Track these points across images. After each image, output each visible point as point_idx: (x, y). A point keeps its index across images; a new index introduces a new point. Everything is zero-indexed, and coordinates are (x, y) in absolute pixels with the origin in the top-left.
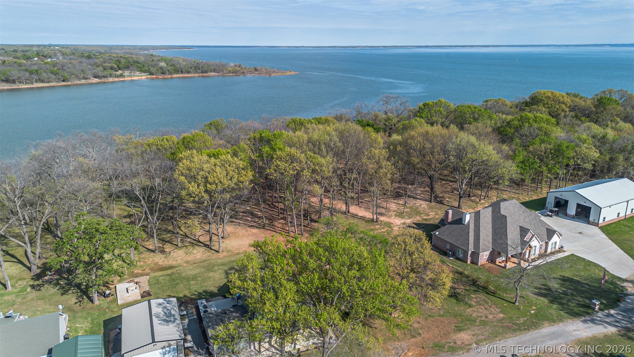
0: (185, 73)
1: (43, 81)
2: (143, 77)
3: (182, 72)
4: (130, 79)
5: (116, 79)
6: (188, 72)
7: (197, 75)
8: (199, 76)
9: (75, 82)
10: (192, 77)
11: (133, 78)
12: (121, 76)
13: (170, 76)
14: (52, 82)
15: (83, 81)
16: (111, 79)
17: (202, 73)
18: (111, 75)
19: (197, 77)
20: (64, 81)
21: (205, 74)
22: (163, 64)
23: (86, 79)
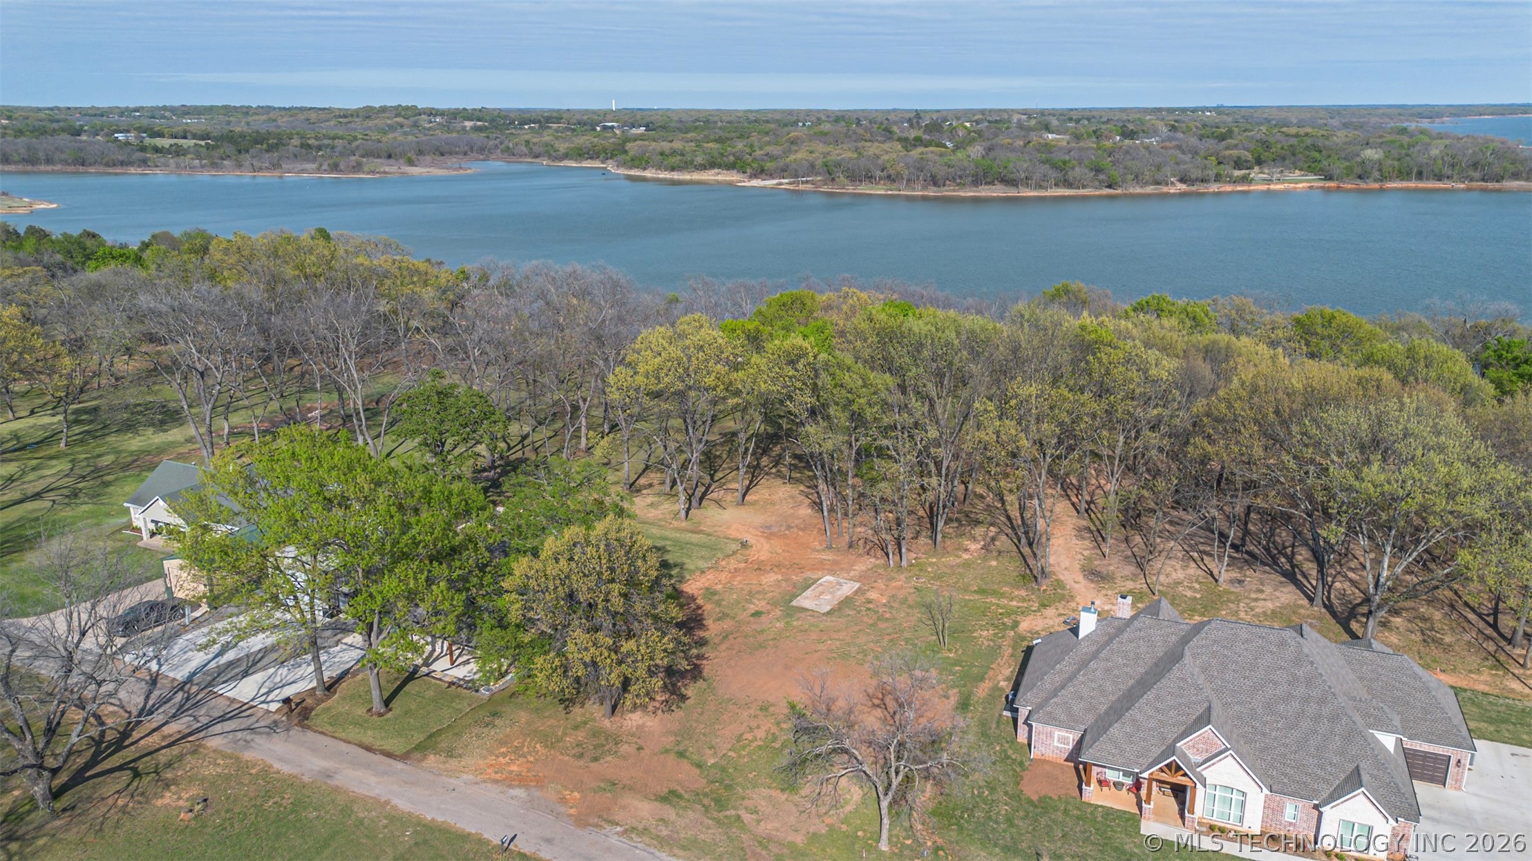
0: (1428, 179)
1: (1069, 185)
2: (1300, 185)
3: (1420, 176)
4: (1265, 187)
5: (1229, 188)
6: (1439, 178)
7: (1462, 186)
8: (1469, 190)
9: (1131, 190)
10: (1446, 190)
11: (1272, 187)
12: (1245, 180)
13: (1377, 186)
14: (1084, 187)
15: (1150, 189)
16: (1214, 187)
17: (1483, 180)
18: (1218, 178)
19: (1463, 190)
20: (1110, 186)
21: (1490, 185)
22: (1371, 154)
23: (1158, 183)
